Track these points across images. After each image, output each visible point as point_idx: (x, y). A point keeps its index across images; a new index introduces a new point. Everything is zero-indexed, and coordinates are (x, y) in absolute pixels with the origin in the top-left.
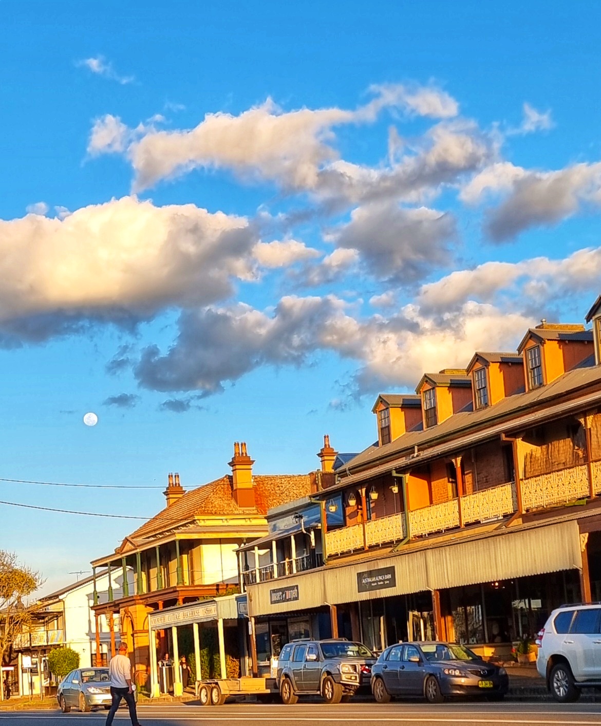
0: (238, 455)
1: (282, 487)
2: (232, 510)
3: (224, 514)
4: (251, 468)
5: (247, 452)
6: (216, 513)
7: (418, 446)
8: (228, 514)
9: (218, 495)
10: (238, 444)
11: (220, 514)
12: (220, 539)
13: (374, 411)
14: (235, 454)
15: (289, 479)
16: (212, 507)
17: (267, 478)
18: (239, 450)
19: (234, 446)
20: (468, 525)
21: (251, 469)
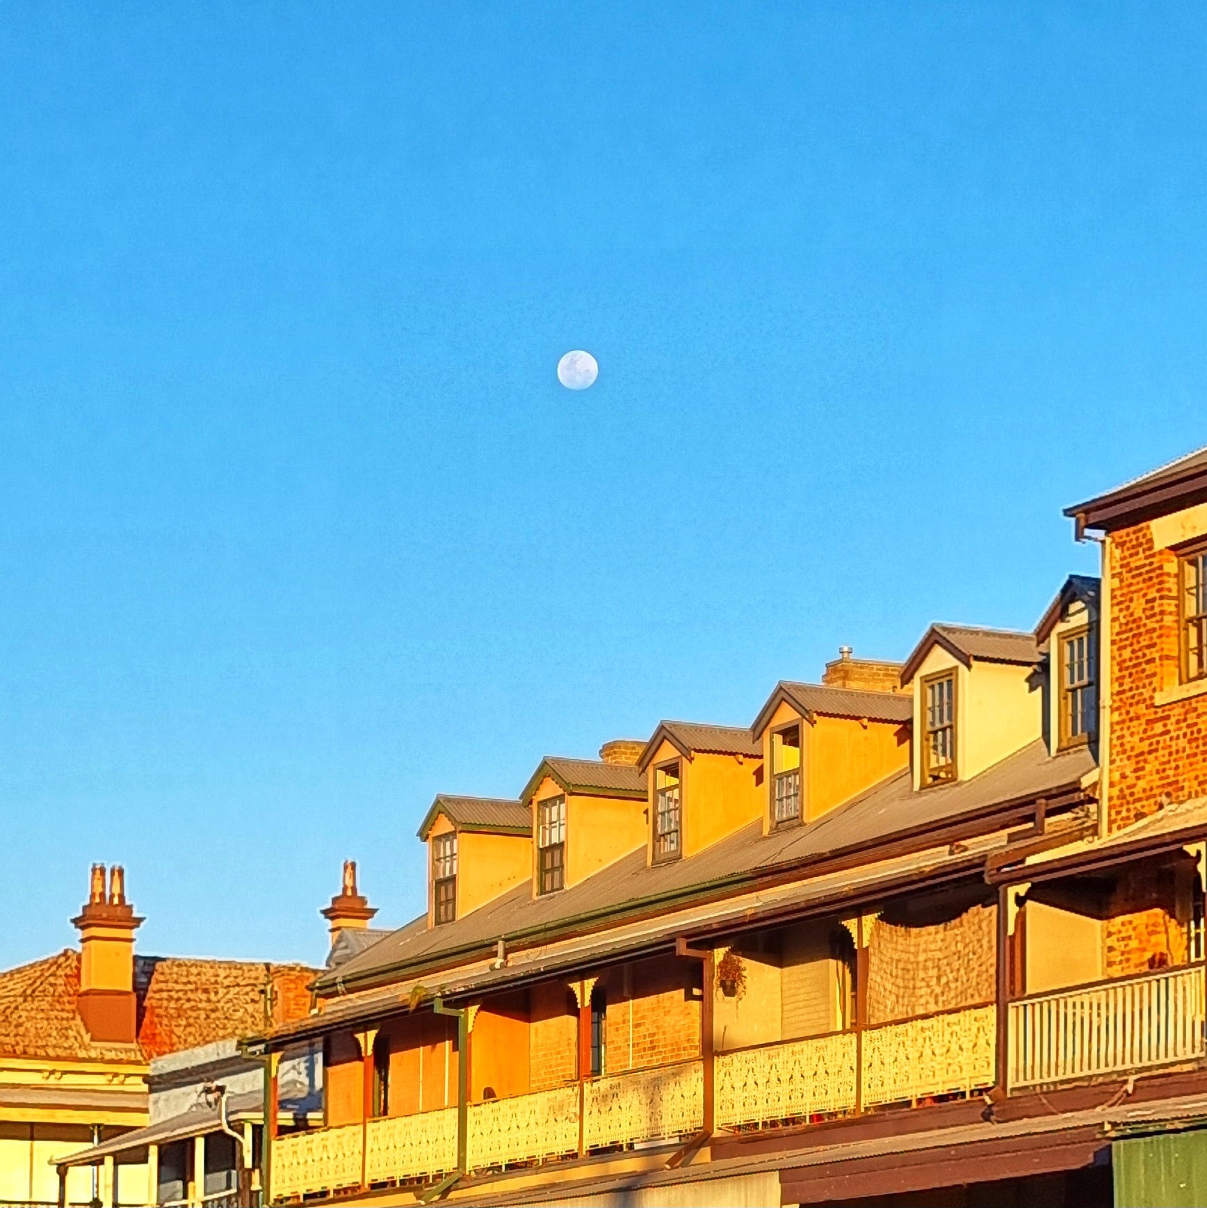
0: (97, 900)
1: (216, 993)
2: (70, 1048)
3: (48, 1058)
4: (133, 936)
5: (126, 894)
6: (25, 1052)
7: (506, 940)
8: (58, 1058)
9: (36, 1004)
10: (103, 871)
11: (36, 1057)
12: (32, 1124)
13: (424, 835)
14: (93, 896)
15: (240, 972)
16: (16, 1035)
17: (179, 965)
18: (104, 886)
19: (90, 873)
20: (596, 1152)
21: (131, 940)
